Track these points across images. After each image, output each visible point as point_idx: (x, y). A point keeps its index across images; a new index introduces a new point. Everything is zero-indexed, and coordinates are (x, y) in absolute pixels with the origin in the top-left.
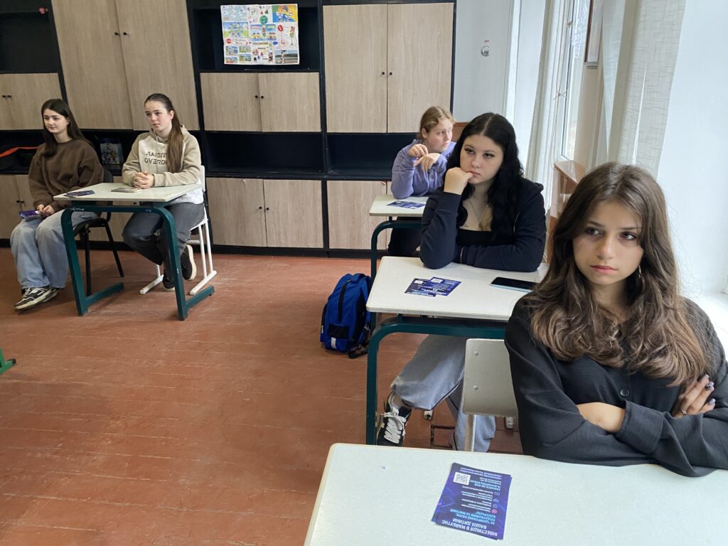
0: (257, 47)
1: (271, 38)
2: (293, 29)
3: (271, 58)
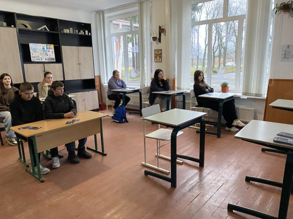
0: (41, 56)
1: (46, 54)
2: (53, 51)
3: (46, 60)
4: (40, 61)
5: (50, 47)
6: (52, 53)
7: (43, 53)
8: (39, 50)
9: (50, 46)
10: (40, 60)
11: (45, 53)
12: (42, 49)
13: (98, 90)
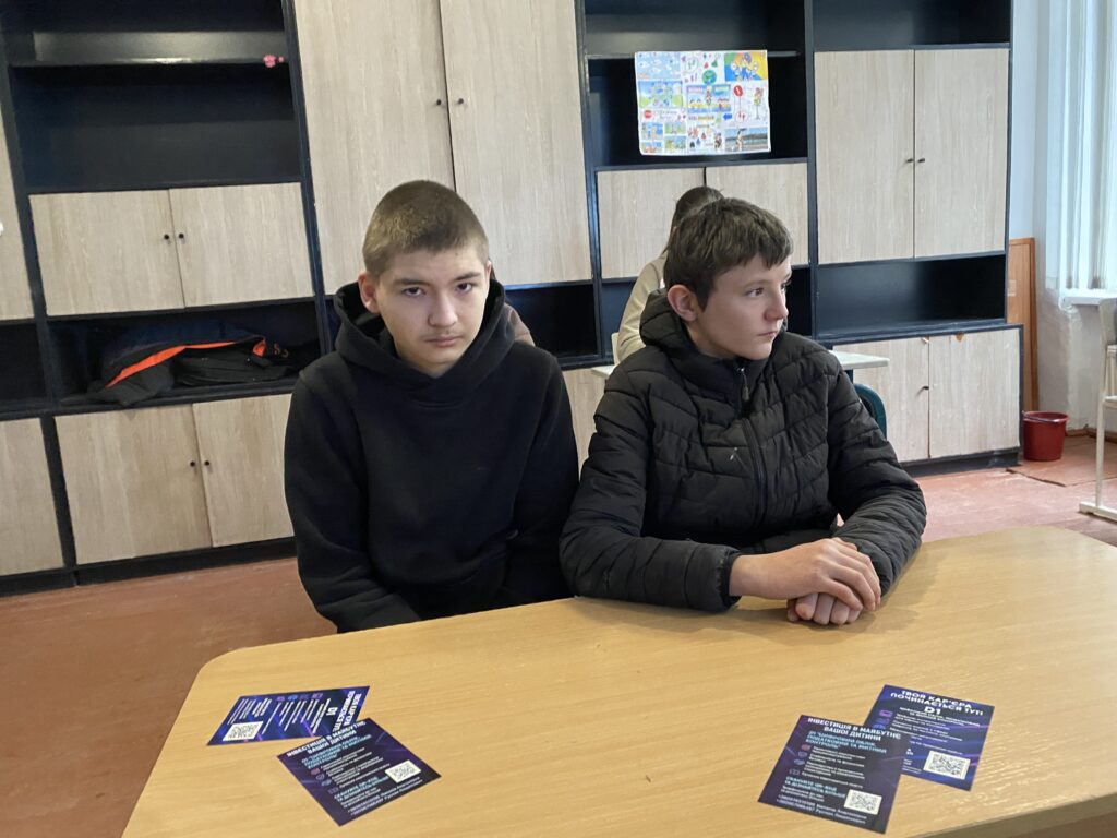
0: (695, 124)
1: (720, 108)
3: (719, 143)
4: (685, 151)
5: (744, 69)
6: (758, 103)
7: (704, 104)
8: (685, 85)
9: (749, 60)
10: (683, 147)
11: (715, 101)
12: (700, 82)
13: (1021, 327)
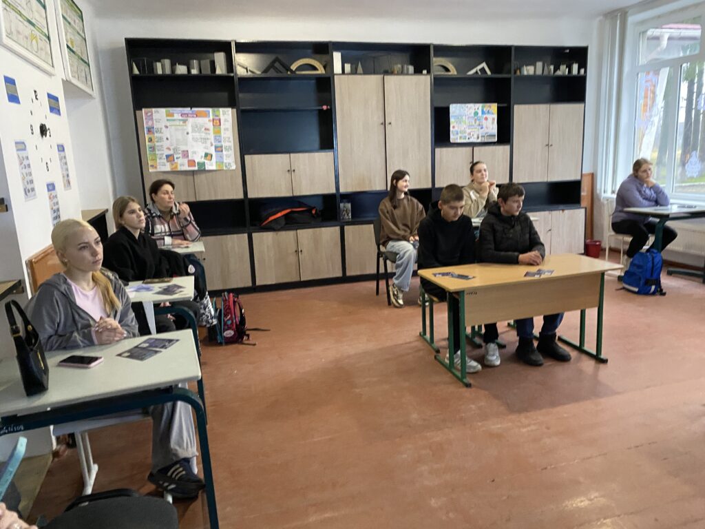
0: (470, 131)
2: (493, 119)
4: (466, 141)
5: (488, 110)
6: (493, 123)
7: (474, 123)
8: (467, 116)
9: (490, 107)
10: (465, 139)
11: (478, 122)
12: (473, 115)
13: (586, 208)
